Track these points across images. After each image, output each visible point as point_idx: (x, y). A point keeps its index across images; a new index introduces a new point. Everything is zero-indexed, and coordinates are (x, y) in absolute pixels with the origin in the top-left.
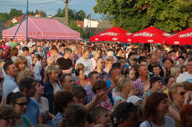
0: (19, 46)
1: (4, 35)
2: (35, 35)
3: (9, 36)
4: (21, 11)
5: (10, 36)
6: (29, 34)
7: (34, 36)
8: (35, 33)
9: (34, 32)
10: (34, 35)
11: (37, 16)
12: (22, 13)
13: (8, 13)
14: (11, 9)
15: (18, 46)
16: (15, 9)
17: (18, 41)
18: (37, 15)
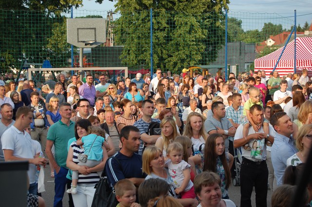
0: (286, 84)
1: (257, 67)
2: (308, 64)
3: (264, 67)
4: (281, 26)
5: (266, 67)
6: (298, 64)
7: (306, 67)
8: (307, 62)
9: (305, 61)
10: (305, 65)
11: (307, 33)
12: (282, 29)
13: (260, 30)
14: (265, 24)
15: (283, 84)
16: (270, 24)
17: (281, 76)
18: (308, 31)
